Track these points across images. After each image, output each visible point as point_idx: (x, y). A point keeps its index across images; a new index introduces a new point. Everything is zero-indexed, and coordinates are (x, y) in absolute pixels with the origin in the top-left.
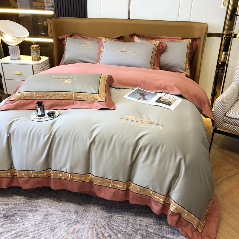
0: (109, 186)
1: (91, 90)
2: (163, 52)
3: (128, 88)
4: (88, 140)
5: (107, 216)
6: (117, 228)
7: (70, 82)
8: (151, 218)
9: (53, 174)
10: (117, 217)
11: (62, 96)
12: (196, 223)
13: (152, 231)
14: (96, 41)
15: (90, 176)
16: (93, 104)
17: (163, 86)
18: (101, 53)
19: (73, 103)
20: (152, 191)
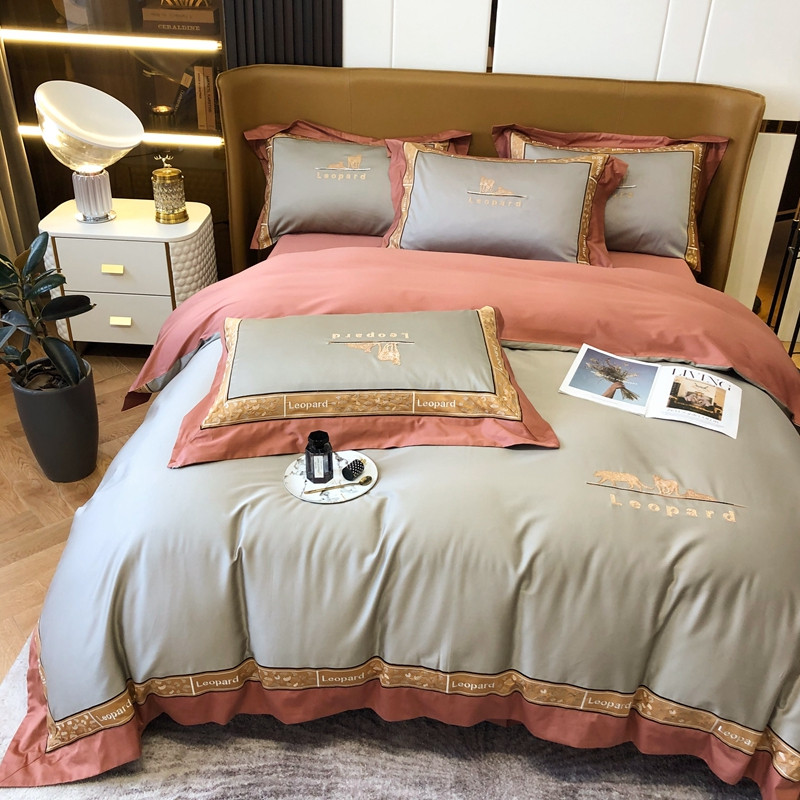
0: (577, 707)
1: (469, 381)
2: (616, 189)
3: (556, 347)
4: (511, 570)
5: (560, 790)
7: (397, 355)
8: (694, 788)
9: (391, 674)
10: (591, 792)
11: (375, 404)
14: (378, 152)
15: (510, 676)
16: (477, 427)
17: (671, 340)
18: (405, 199)
19: (412, 427)
20: (718, 720)
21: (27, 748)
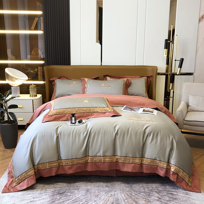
0: (130, 163)
1: (103, 106)
2: (129, 86)
3: (120, 106)
4: (114, 132)
5: (128, 186)
6: (138, 191)
7: (88, 101)
10: (135, 186)
11: (84, 110)
12: (187, 179)
13: (161, 189)
15: (116, 157)
16: (105, 114)
17: (142, 104)
18: (86, 89)
19: (92, 115)
20: (158, 161)
21: (9, 187)
